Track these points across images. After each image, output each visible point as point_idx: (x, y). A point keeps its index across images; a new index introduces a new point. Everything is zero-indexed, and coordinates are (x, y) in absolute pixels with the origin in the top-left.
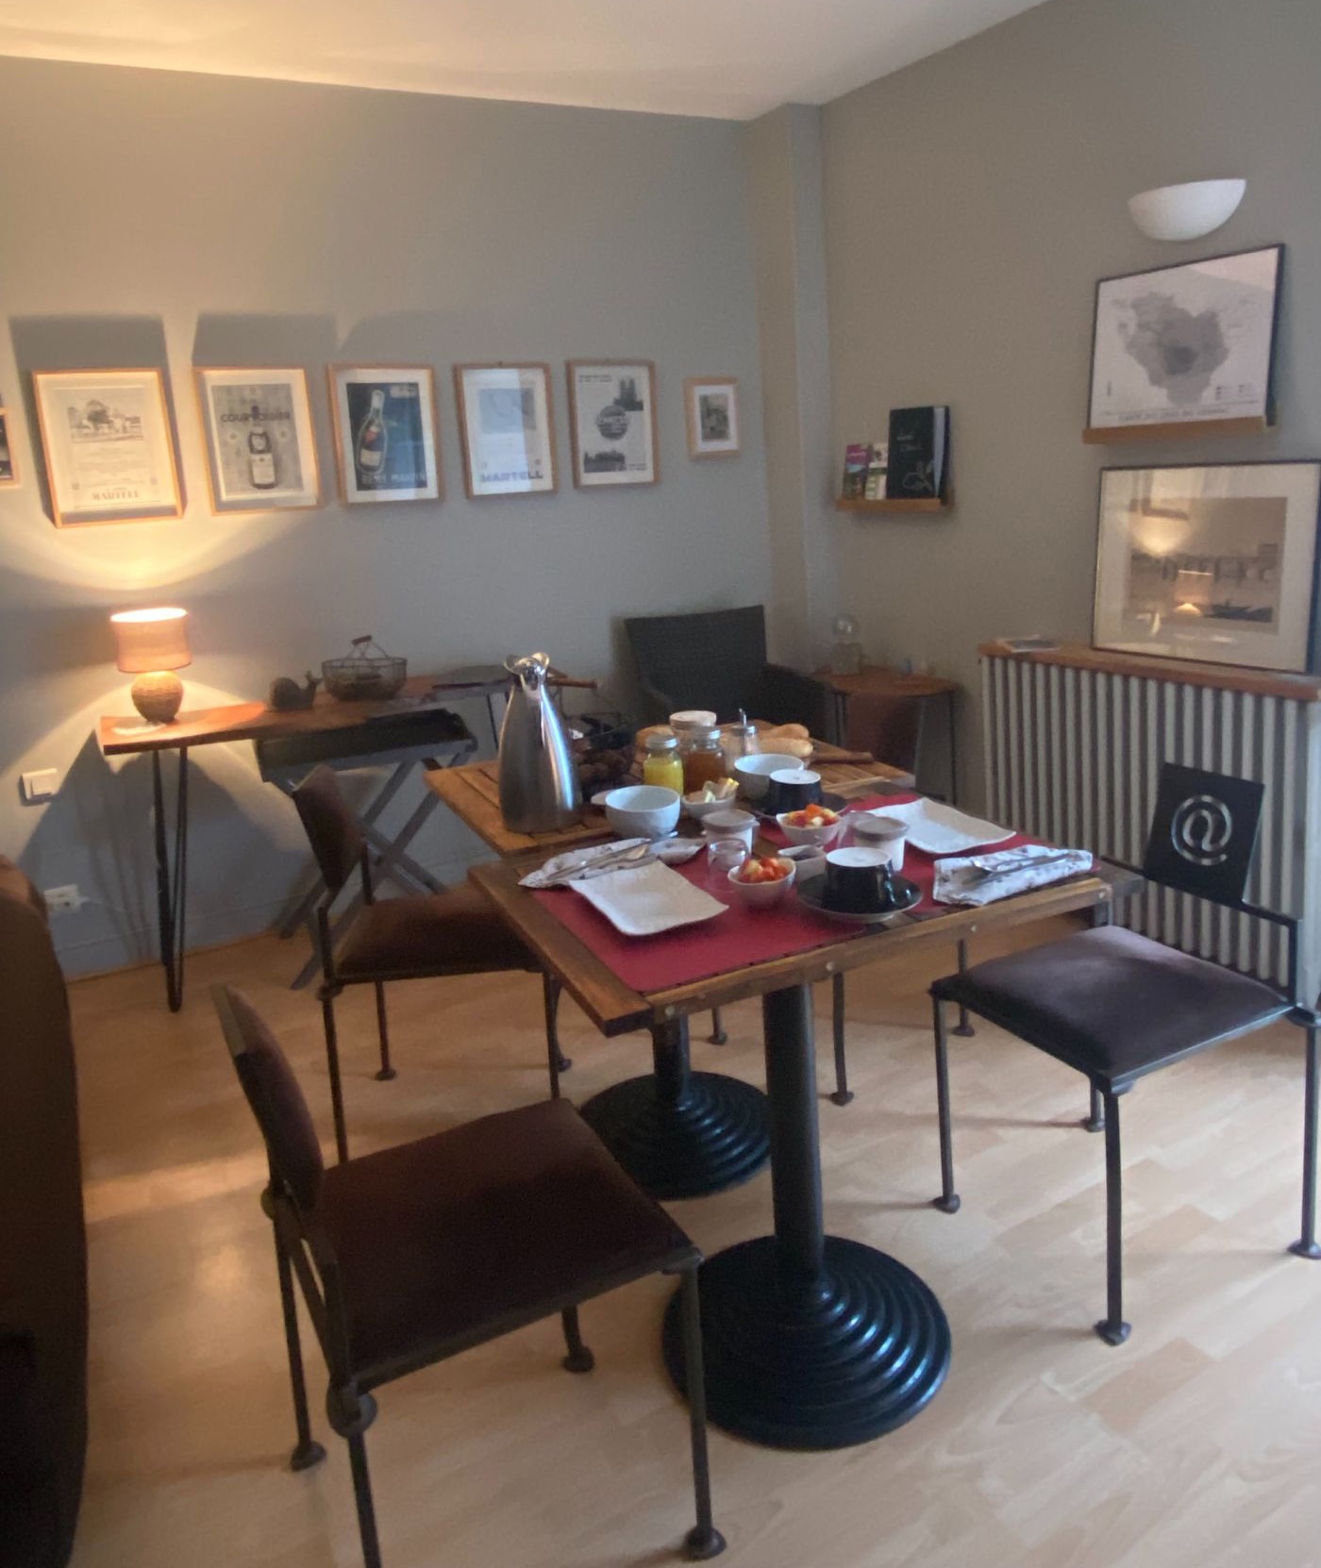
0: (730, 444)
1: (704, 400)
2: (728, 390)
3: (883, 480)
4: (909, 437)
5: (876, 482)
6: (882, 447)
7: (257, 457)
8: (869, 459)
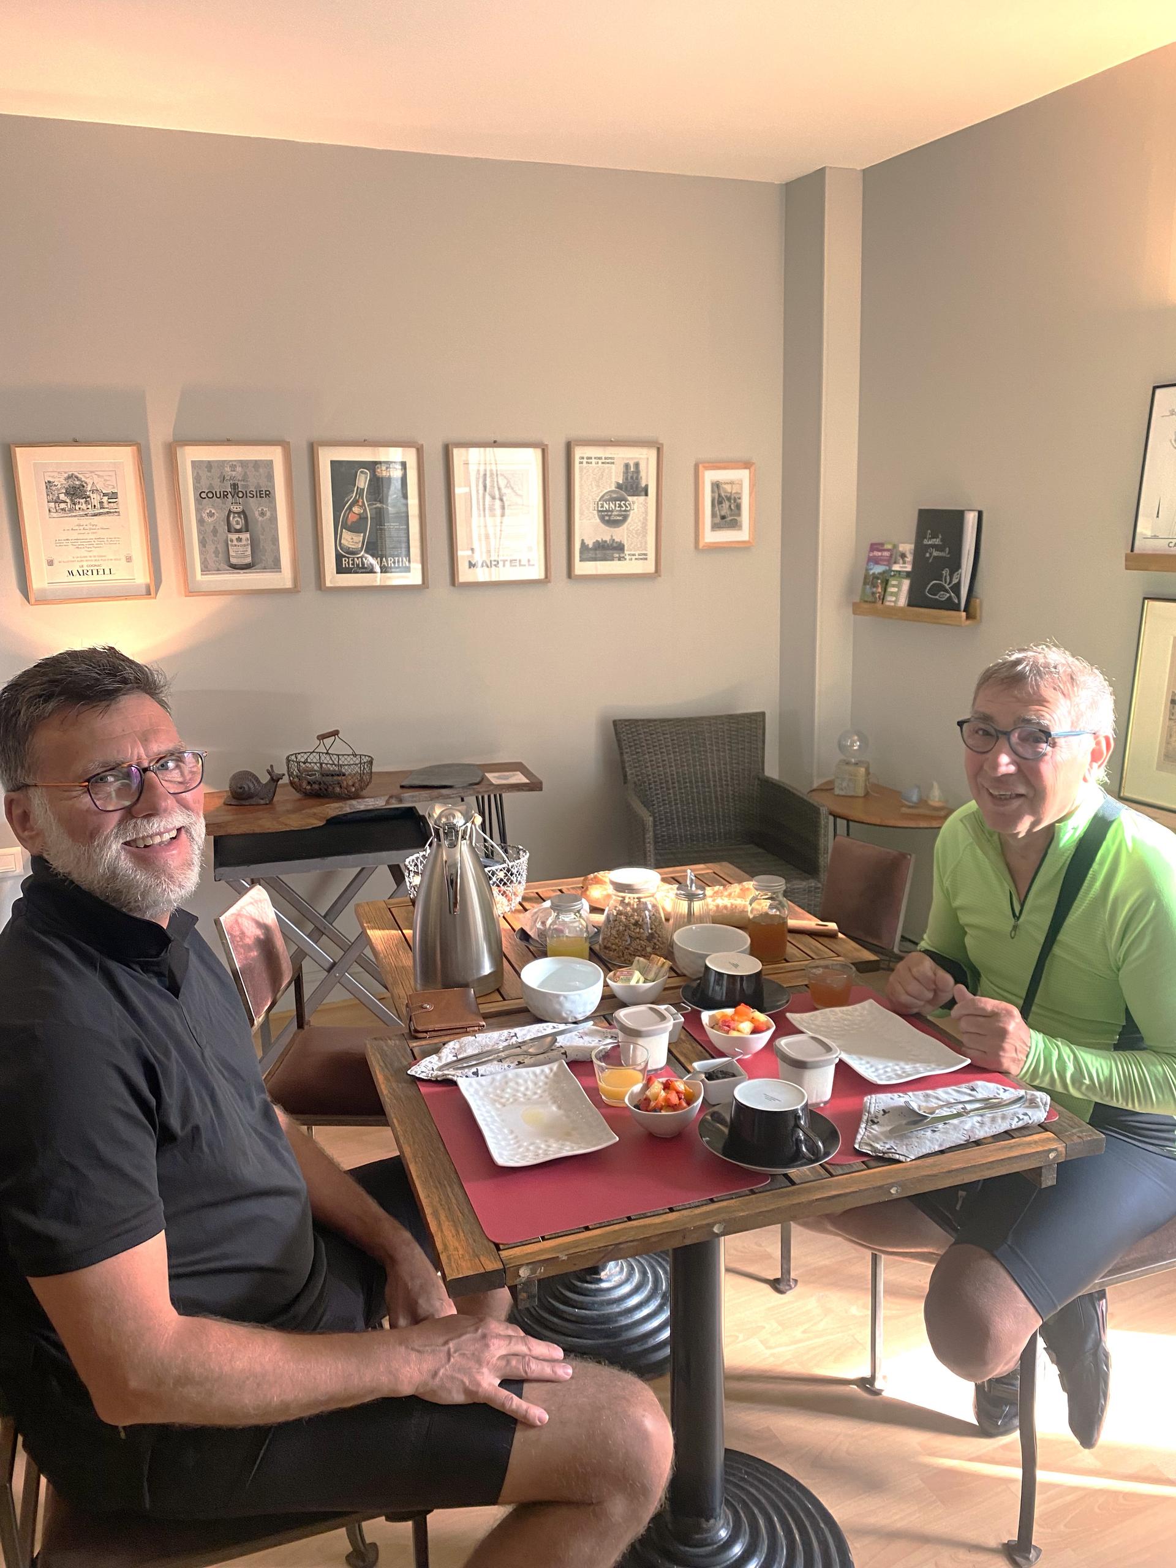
0: (742, 535)
1: (716, 486)
2: (742, 476)
3: (906, 584)
4: (937, 541)
5: (899, 586)
6: (908, 548)
7: (234, 536)
8: (891, 561)
